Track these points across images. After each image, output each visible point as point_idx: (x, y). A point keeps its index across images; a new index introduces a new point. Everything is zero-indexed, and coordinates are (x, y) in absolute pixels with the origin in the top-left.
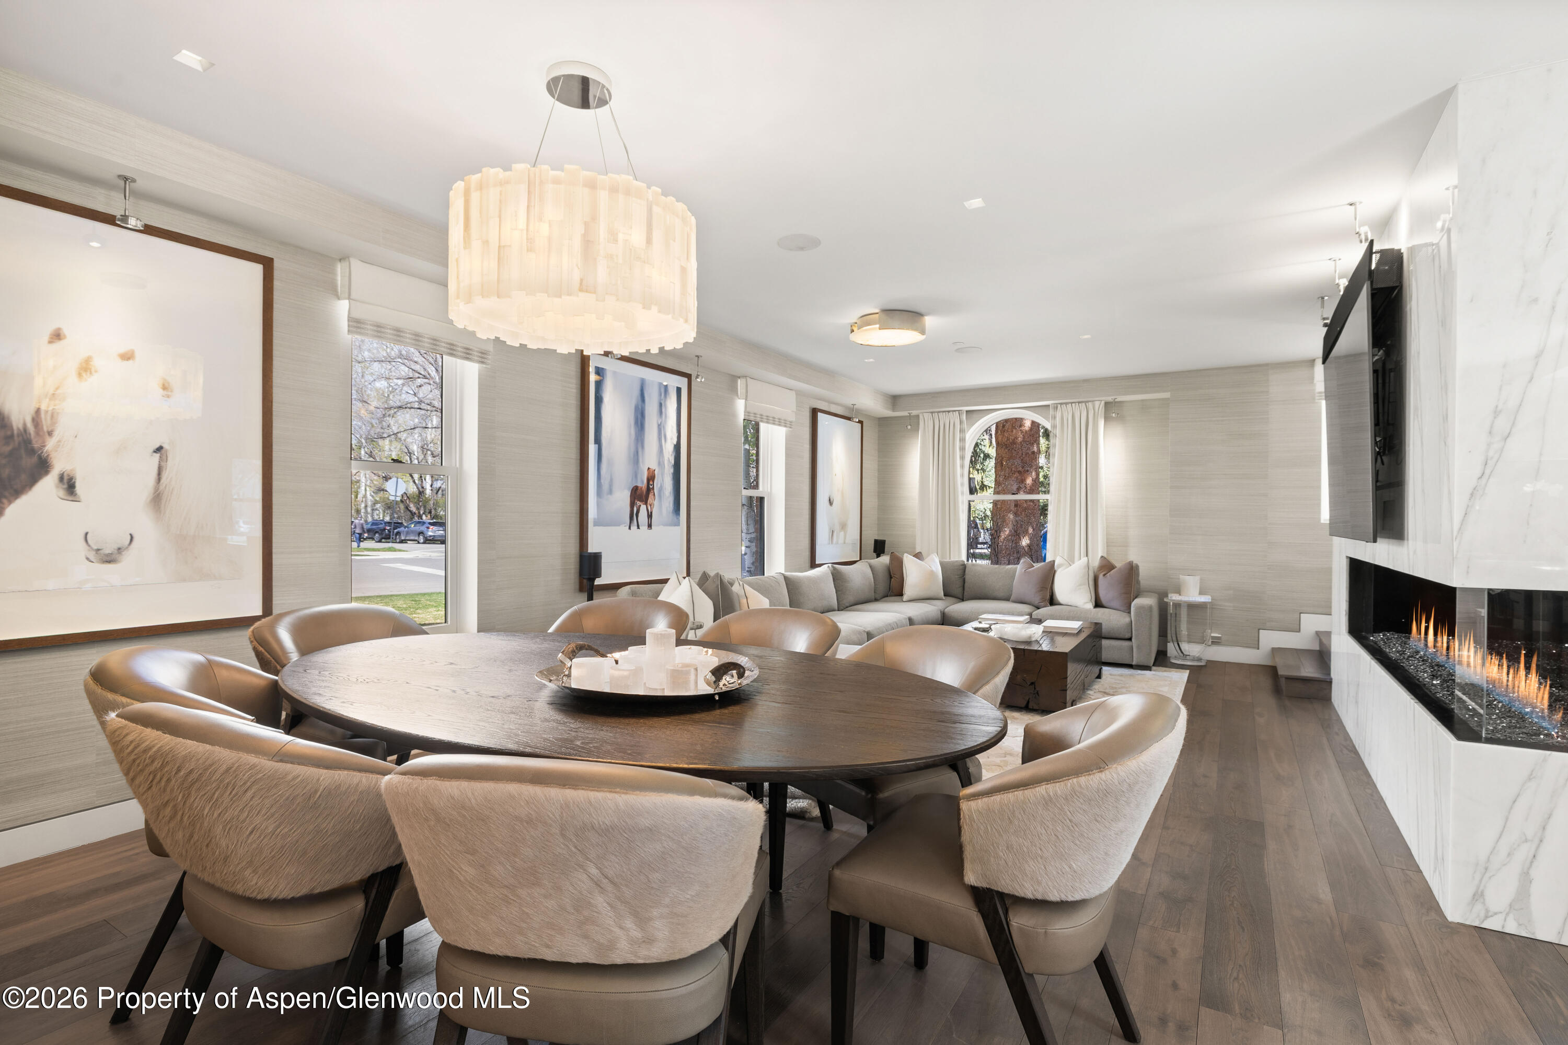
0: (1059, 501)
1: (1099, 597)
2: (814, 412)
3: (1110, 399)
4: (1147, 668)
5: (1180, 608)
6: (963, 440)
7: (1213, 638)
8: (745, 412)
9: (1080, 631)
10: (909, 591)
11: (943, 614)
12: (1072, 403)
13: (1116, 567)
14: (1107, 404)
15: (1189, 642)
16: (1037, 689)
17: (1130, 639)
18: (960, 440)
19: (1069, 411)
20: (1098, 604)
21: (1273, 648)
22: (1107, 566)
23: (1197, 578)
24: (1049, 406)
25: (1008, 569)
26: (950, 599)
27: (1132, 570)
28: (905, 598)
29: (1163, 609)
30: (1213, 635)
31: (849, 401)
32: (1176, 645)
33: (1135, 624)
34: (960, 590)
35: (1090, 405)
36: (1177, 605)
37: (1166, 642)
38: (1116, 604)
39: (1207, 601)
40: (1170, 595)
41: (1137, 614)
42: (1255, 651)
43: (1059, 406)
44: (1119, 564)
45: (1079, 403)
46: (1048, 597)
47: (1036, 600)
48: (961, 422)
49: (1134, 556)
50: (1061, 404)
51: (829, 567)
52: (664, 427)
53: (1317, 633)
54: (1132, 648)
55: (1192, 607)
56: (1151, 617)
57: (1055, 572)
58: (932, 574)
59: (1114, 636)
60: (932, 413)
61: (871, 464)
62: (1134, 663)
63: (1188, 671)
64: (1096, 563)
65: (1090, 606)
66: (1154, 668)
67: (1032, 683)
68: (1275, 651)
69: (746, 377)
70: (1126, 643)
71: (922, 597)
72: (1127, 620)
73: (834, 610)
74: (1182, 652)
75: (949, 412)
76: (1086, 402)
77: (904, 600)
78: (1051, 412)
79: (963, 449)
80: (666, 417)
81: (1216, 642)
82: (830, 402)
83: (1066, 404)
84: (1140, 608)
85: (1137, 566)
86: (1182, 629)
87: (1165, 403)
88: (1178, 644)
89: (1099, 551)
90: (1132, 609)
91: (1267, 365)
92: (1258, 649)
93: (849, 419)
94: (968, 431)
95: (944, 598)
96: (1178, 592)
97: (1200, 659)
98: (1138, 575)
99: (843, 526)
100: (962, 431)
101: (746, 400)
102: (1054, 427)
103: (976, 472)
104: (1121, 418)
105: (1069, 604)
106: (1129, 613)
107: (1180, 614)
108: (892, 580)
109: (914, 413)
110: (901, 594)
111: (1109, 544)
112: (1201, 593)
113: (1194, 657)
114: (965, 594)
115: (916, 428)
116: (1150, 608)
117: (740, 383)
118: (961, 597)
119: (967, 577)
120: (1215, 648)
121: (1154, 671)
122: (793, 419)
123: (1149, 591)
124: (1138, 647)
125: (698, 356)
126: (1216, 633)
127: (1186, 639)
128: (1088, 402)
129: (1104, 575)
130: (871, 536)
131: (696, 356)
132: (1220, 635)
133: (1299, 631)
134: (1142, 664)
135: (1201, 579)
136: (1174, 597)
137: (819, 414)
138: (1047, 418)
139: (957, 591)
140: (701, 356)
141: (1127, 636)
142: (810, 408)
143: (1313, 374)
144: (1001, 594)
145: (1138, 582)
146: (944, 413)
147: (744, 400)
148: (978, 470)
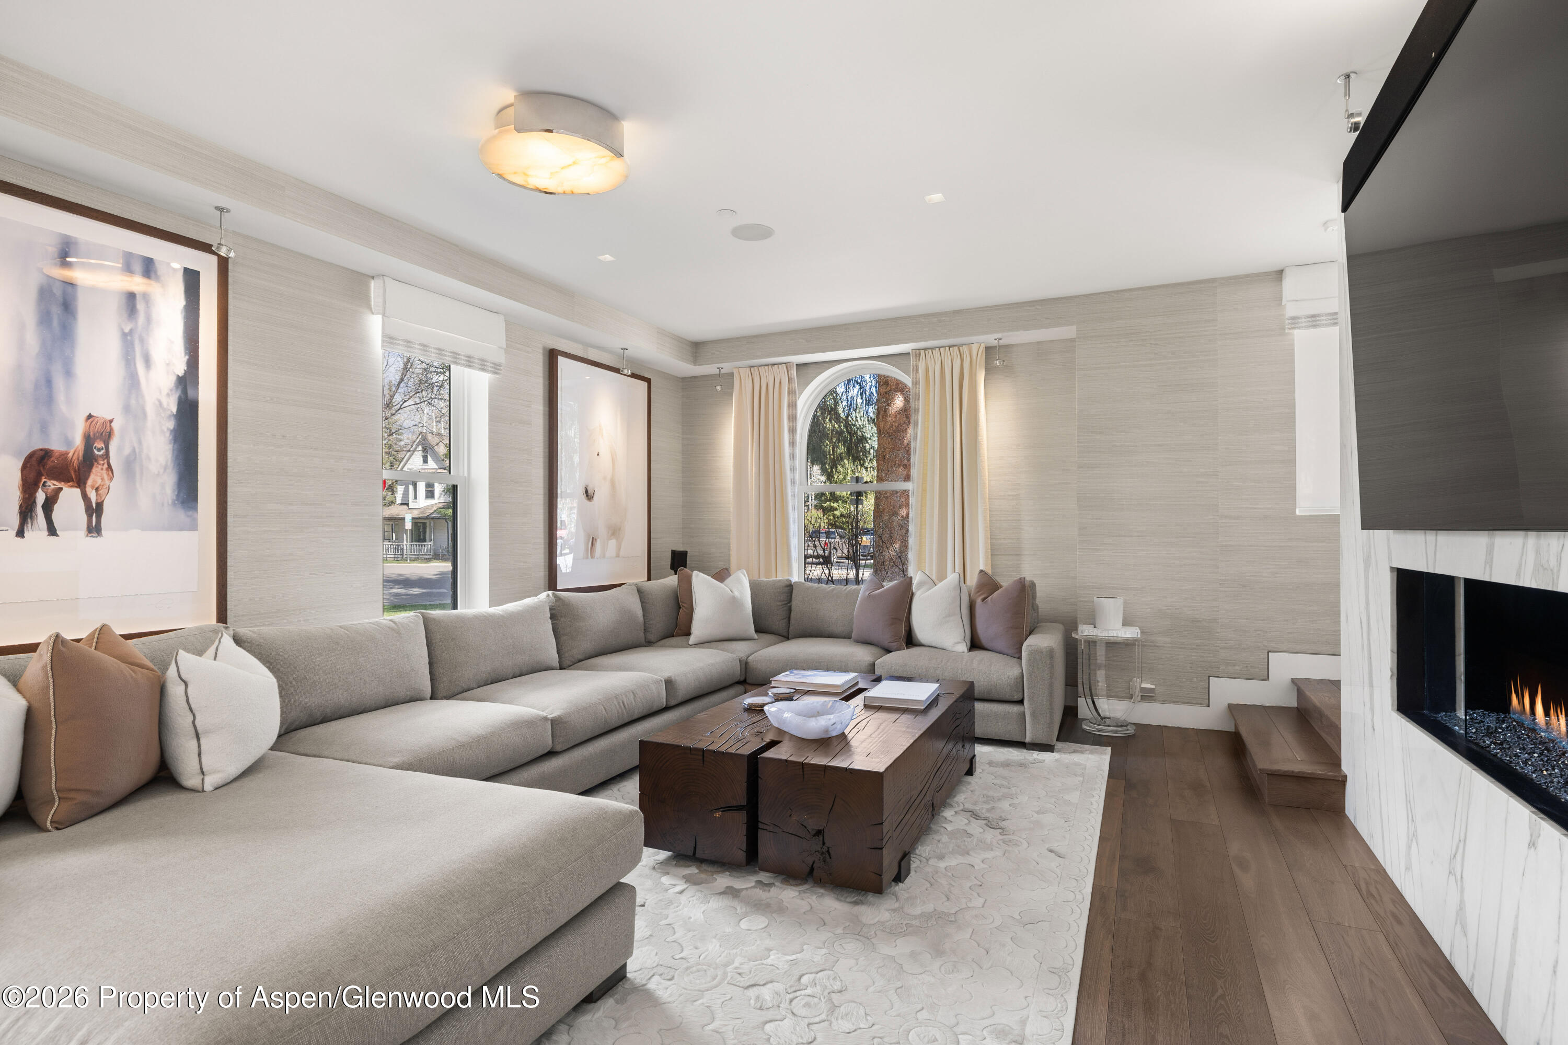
0: (924, 490)
1: (977, 633)
2: (552, 356)
3: (990, 339)
4: (1048, 748)
5: (1096, 645)
6: (793, 405)
7: (1142, 690)
8: (383, 336)
9: (934, 702)
10: (699, 629)
11: (745, 665)
12: (940, 348)
13: (1001, 587)
14: (988, 349)
15: (1109, 696)
16: (828, 844)
17: (1021, 702)
18: (789, 406)
19: (936, 359)
20: (975, 645)
21: (1229, 705)
22: (988, 585)
23: (1120, 602)
24: (907, 354)
25: (850, 591)
26: (767, 638)
27: (1024, 590)
28: (692, 639)
29: (1071, 649)
30: (1144, 685)
31: (616, 343)
32: (1089, 701)
33: (1028, 679)
34: (784, 623)
35: (965, 349)
36: (1091, 643)
37: (1077, 696)
38: (1000, 644)
39: (1135, 636)
40: (1080, 629)
41: (1031, 662)
42: (1203, 710)
43: (922, 352)
44: (1006, 581)
45: (950, 347)
46: (903, 633)
47: (885, 638)
48: (790, 380)
49: (1029, 572)
50: (925, 349)
51: (548, 595)
52: (142, 340)
53: (1293, 681)
54: (1023, 716)
55: (1113, 645)
56: (1052, 666)
57: (913, 594)
58: (734, 602)
59: (996, 697)
60: (751, 367)
61: (667, 442)
62: (1027, 740)
63: (1109, 749)
64: (973, 580)
65: (963, 648)
66: (1059, 745)
67: (819, 833)
68: (1233, 709)
69: (383, 275)
70: (1015, 709)
71: (718, 638)
72: (1016, 672)
73: (549, 668)
74: (1099, 715)
75: (773, 365)
76: (959, 346)
77: (690, 643)
78: (912, 361)
79: (793, 418)
80: (149, 320)
81: (1148, 696)
82: (587, 345)
83: (932, 349)
84: (1035, 653)
85: (1033, 585)
86: (1099, 679)
87: (1068, 345)
88: (1093, 702)
89: (980, 562)
90: (1024, 654)
91: (1213, 280)
92: (1209, 706)
93: (617, 370)
94: (800, 394)
95: (755, 636)
96: (1093, 622)
97: (1124, 725)
98: (1034, 597)
99: (615, 532)
100: (791, 392)
101: (384, 315)
102: (916, 383)
103: (864, 470)
104: (1009, 369)
105: (933, 645)
106: (1020, 658)
107: (1096, 655)
108: (681, 610)
109: (727, 367)
110: (688, 633)
111: (994, 552)
112: (1126, 623)
113: (1116, 719)
114: (791, 628)
115: (728, 392)
116: (1051, 653)
117: (374, 287)
118: (785, 634)
119: (795, 603)
120: (1146, 706)
121: (1059, 751)
122: (501, 358)
123: (1053, 619)
124: (1033, 715)
125: (221, 210)
126: (1147, 682)
127: (1105, 692)
128: (961, 345)
129: (984, 600)
130: (667, 544)
131: (217, 208)
132: (1153, 687)
133: (1267, 678)
134: (1039, 742)
135: (1125, 602)
136: (1085, 631)
137: (560, 358)
138: (906, 372)
139: (779, 625)
140: (228, 211)
141: (1017, 697)
142: (544, 349)
143: (1281, 292)
144: (838, 628)
145: (1035, 608)
146: (766, 367)
147: (380, 317)
148: (866, 468)
